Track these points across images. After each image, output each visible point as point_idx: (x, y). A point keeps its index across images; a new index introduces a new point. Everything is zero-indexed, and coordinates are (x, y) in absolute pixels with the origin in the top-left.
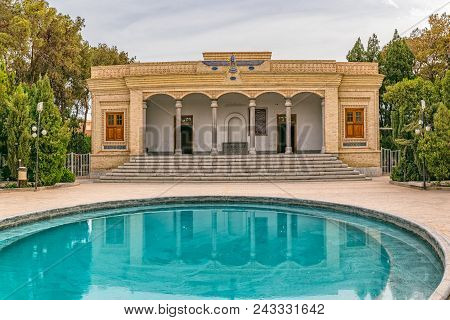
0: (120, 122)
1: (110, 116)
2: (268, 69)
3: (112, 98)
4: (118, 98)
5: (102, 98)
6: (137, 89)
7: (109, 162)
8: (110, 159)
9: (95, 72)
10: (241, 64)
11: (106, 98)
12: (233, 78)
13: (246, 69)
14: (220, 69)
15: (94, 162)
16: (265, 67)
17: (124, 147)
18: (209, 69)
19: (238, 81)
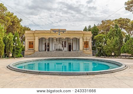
0: (32, 44)
1: (30, 42)
2: (67, 33)
3: (31, 38)
4: (32, 38)
5: (28, 38)
6: (37, 36)
7: (29, 53)
8: (30, 52)
9: (26, 32)
10: (61, 31)
11: (29, 38)
12: (59, 34)
13: (62, 32)
14: (56, 32)
15: (26, 53)
16: (66, 32)
17: (33, 50)
18: (54, 32)
19: (60, 35)
